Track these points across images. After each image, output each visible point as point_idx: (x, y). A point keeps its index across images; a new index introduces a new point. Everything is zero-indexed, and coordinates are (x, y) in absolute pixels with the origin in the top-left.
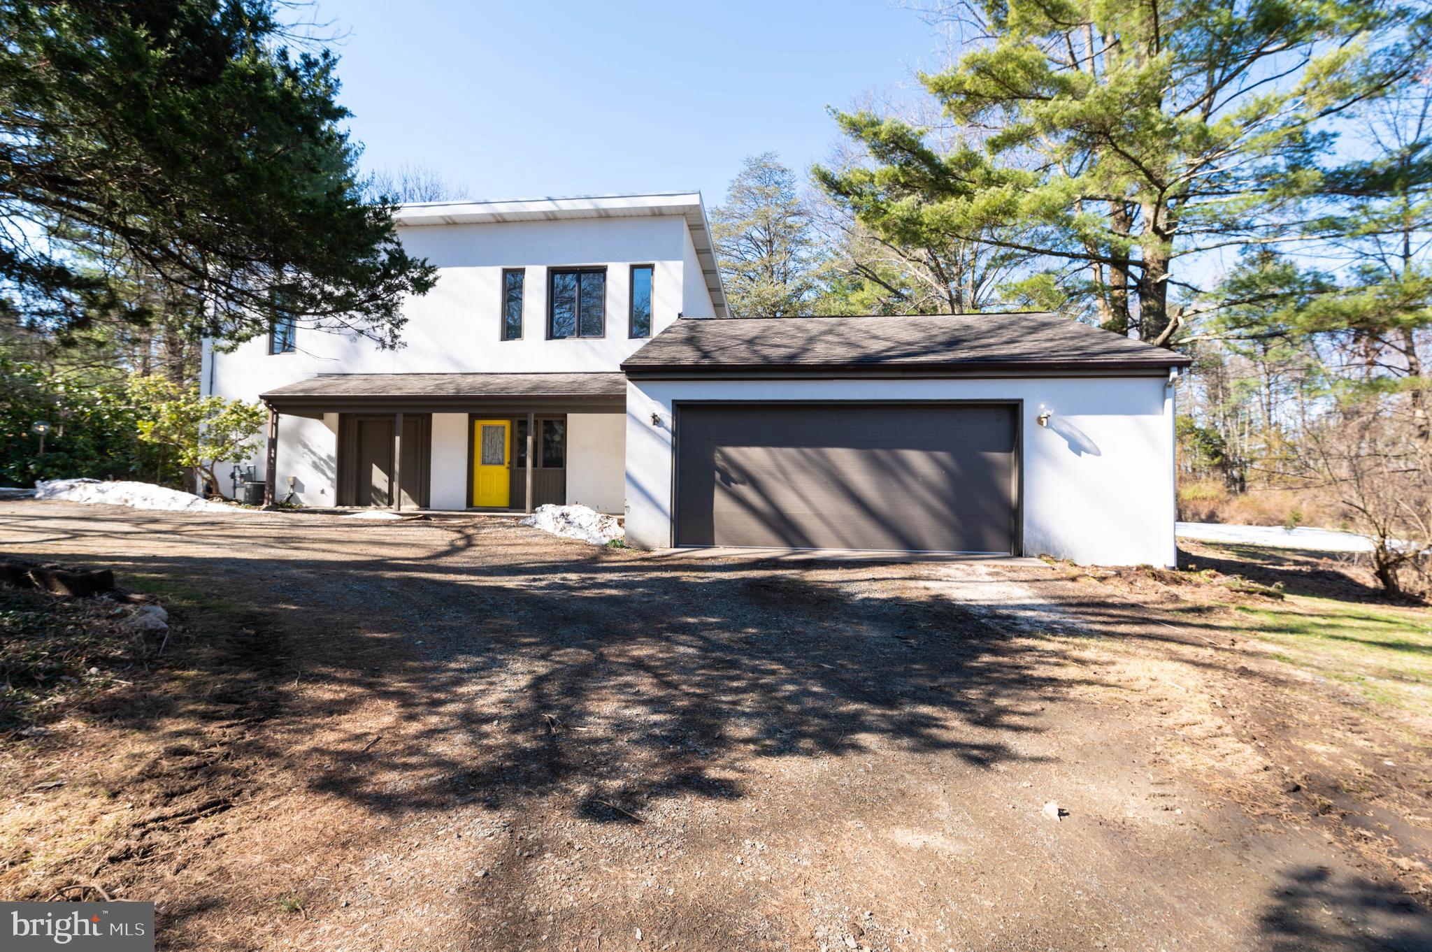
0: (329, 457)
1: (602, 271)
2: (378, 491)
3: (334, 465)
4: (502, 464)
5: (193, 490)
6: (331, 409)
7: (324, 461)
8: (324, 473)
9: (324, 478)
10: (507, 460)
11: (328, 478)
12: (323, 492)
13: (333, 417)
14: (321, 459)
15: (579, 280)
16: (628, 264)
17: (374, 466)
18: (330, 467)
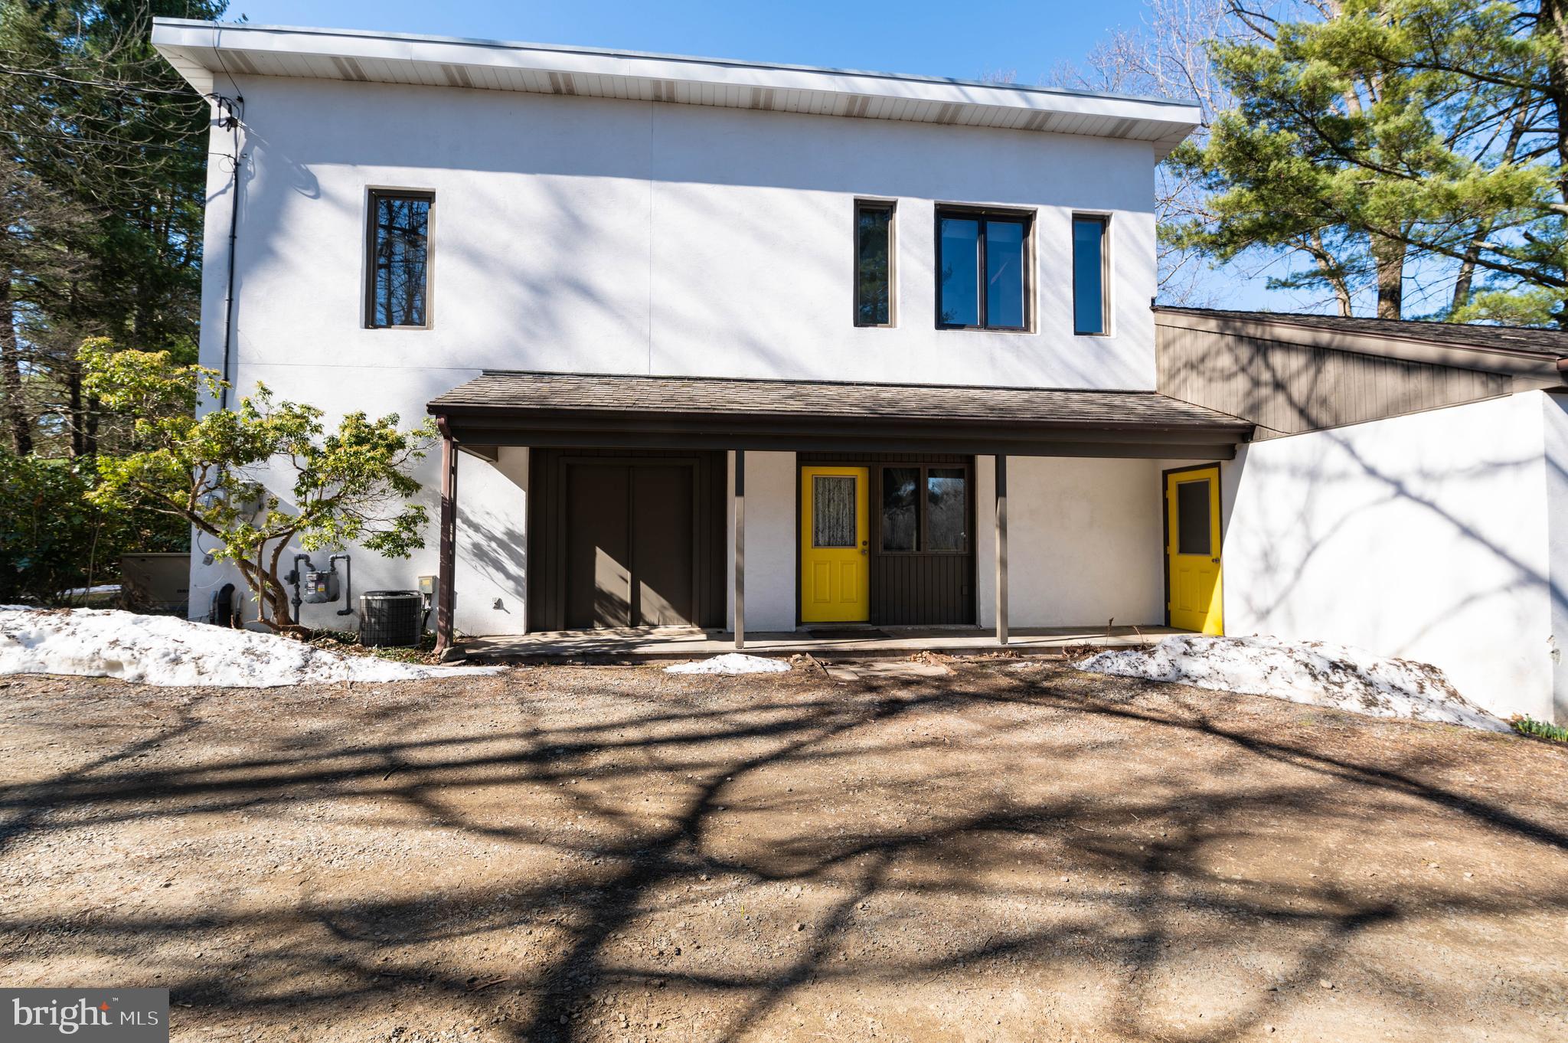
0: (510, 534)
1: (1026, 219)
2: (607, 598)
3: (522, 551)
4: (853, 545)
5: (182, 613)
6: (514, 438)
7: (501, 544)
8: (499, 567)
9: (499, 576)
10: (862, 534)
11: (509, 576)
12: (499, 605)
13: (519, 455)
14: (492, 538)
15: (983, 231)
16: (1069, 211)
17: (598, 550)
18: (512, 555)
